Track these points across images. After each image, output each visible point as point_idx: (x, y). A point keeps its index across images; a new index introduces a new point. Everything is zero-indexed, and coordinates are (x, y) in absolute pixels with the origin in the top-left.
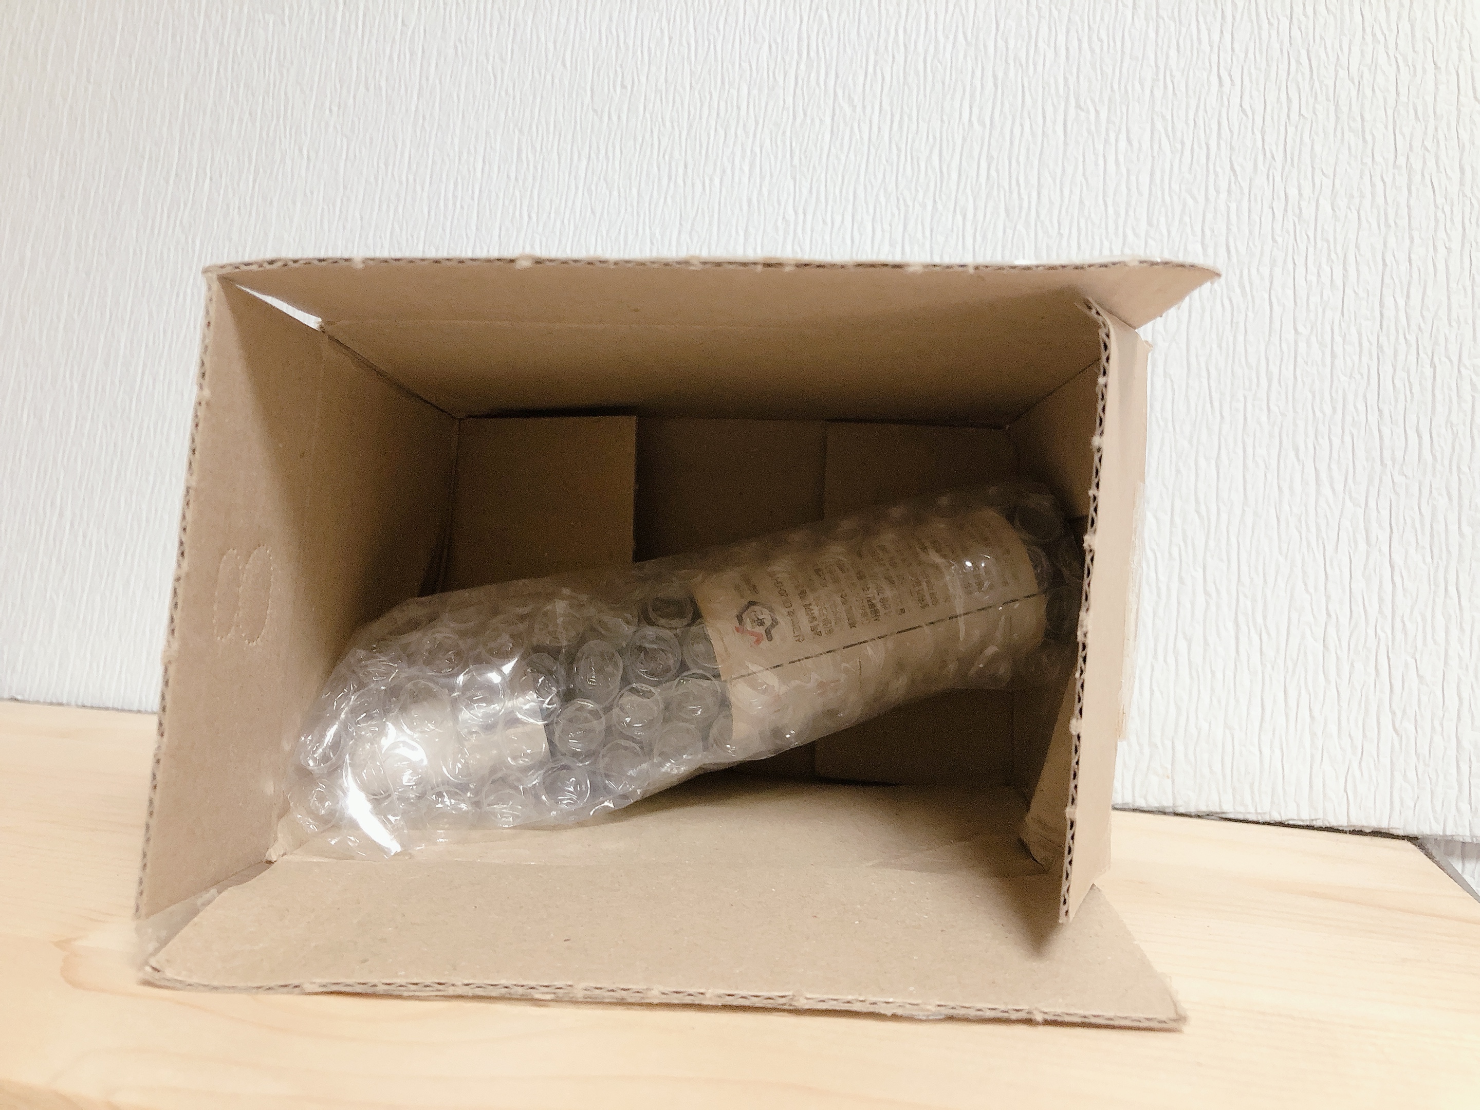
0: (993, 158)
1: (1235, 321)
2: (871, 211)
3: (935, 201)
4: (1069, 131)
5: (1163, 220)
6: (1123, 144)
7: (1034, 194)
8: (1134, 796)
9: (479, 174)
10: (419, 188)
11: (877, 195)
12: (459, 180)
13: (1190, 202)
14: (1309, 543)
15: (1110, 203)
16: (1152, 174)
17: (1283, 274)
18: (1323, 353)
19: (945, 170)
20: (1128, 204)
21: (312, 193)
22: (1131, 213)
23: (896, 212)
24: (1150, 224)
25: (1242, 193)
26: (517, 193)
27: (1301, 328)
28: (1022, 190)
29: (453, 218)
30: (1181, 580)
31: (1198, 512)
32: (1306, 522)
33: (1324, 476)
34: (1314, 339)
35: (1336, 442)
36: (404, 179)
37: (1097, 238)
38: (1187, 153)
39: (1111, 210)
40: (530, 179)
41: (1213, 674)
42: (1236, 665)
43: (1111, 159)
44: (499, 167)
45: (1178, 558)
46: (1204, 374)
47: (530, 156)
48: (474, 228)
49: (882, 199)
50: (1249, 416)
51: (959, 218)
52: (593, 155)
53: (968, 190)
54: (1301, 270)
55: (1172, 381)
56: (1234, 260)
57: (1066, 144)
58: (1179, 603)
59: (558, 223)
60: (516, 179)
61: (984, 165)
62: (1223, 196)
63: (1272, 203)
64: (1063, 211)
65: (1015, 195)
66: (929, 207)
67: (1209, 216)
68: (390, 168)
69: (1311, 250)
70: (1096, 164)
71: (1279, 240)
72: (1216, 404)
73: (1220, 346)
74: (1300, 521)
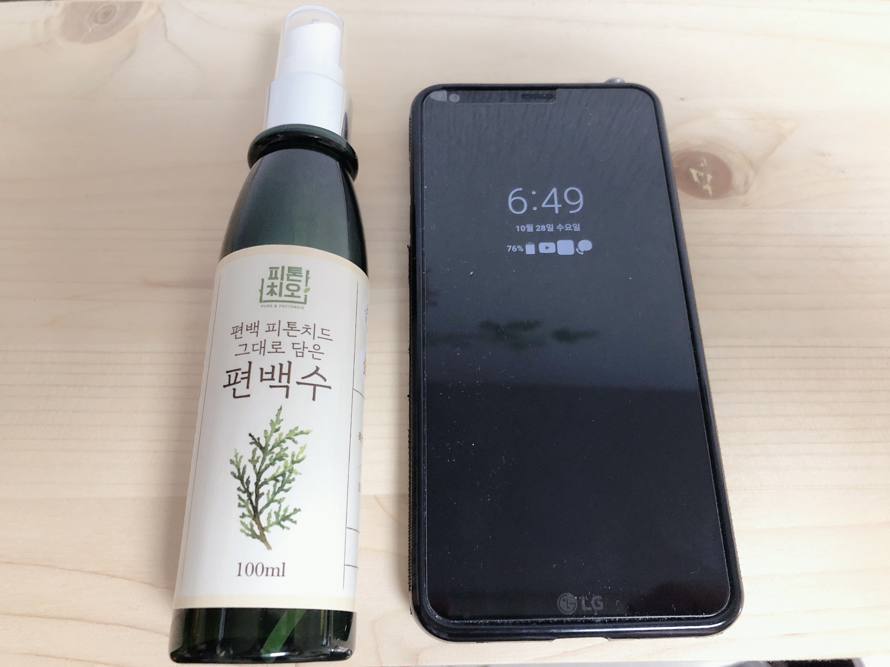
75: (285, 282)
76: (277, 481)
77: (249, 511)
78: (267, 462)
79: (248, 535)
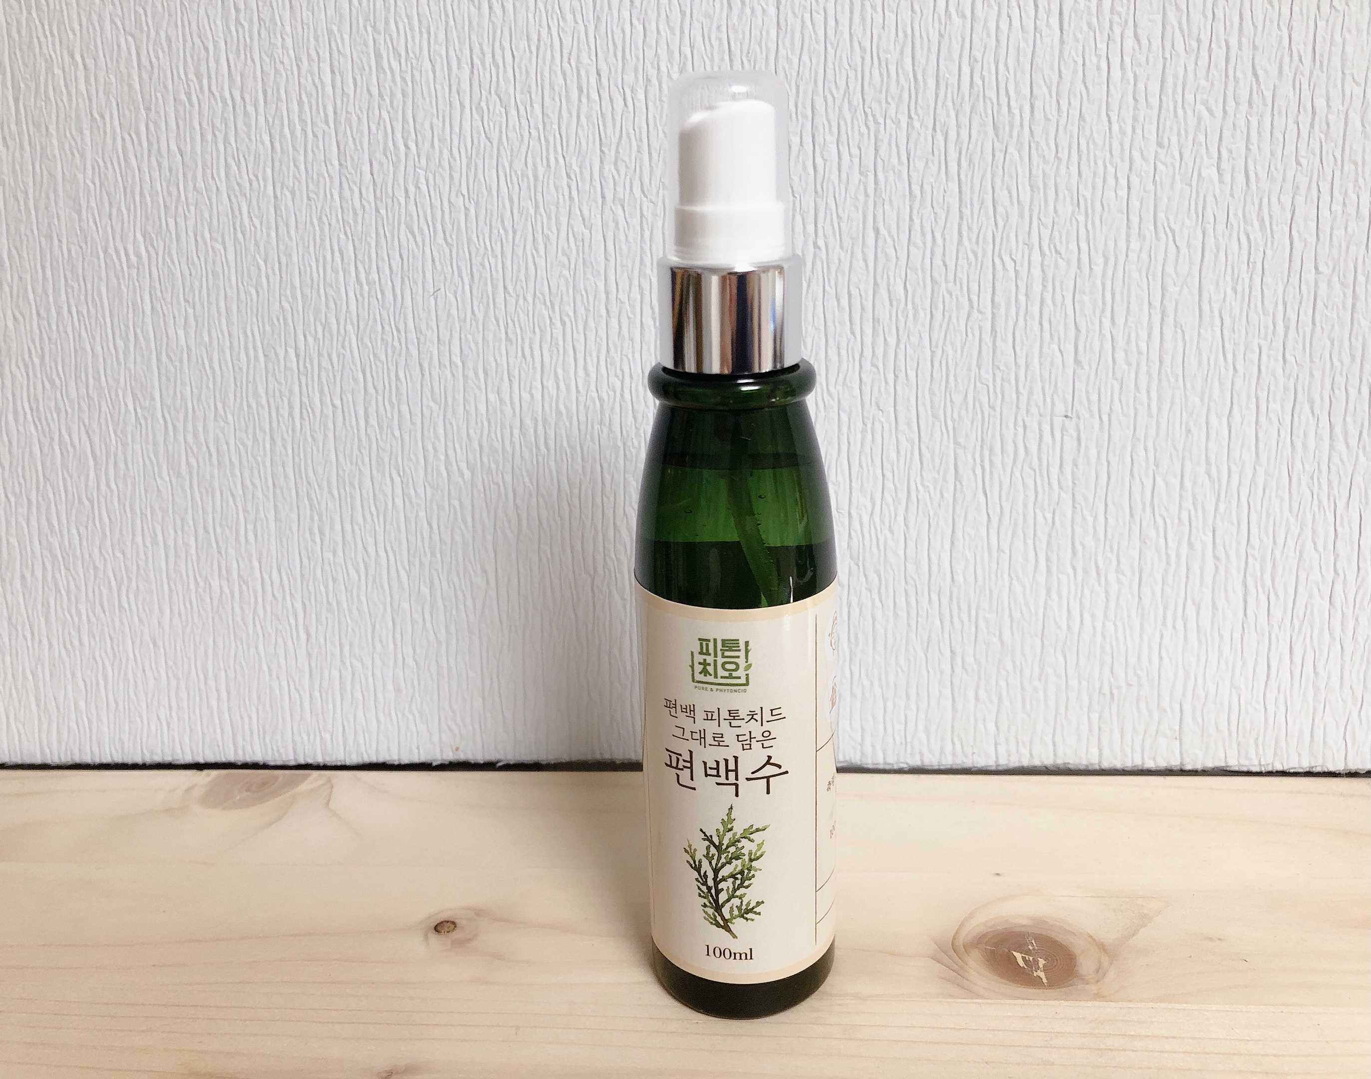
0: (976, 61)
1: (1251, 260)
2: (835, 130)
3: (910, 117)
4: (1066, 26)
5: (1174, 139)
6: (1130, 42)
7: (1027, 108)
8: (1143, 758)
9: (329, 90)
10: (251, 109)
11: (840, 110)
12: (305, 99)
13: (1205, 114)
14: (1320, 501)
15: (1114, 118)
16: (1163, 82)
17: (1306, 203)
18: (1345, 294)
19: (920, 77)
20: (1135, 119)
21: (102, 117)
22: (1139, 131)
23: (864, 130)
24: (1160, 145)
25: (1265, 105)
26: (385, 115)
27: (1322, 267)
28: (1013, 103)
29: (305, 151)
30: (1191, 545)
31: (1208, 474)
32: (1318, 479)
33: (1338, 430)
34: (1336, 279)
35: (1353, 392)
36: (228, 96)
37: (1100, 163)
38: (1204, 54)
39: (1115, 127)
40: (399, 96)
41: (1221, 637)
42: (1243, 628)
43: (1115, 61)
44: (355, 79)
45: (1188, 524)
46: (1218, 322)
47: (395, 64)
48: (336, 163)
49: (848, 115)
50: (1263, 368)
51: (940, 138)
52: (477, 61)
53: (949, 103)
54: (1325, 197)
55: (1183, 332)
56: (1254, 187)
57: (1062, 42)
58: (1188, 569)
59: (446, 154)
60: (381, 95)
61: (966, 69)
62: (1244, 107)
63: (1297, 117)
64: (1061, 129)
65: (1005, 109)
66: (904, 125)
67: (1227, 134)
68: (205, 81)
69: (1338, 174)
70: (1099, 69)
71: (1304, 162)
72: (1230, 356)
73: (1235, 290)
74: (1312, 478)
75: (720, 660)
76: (737, 879)
77: (710, 902)
78: (723, 860)
79: (711, 923)
